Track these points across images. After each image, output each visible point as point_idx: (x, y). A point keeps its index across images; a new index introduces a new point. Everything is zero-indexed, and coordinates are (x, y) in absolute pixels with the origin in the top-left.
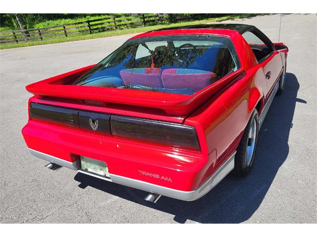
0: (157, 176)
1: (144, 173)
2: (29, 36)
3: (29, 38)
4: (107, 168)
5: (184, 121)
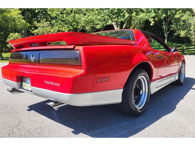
1: (47, 82)
5: (74, 47)
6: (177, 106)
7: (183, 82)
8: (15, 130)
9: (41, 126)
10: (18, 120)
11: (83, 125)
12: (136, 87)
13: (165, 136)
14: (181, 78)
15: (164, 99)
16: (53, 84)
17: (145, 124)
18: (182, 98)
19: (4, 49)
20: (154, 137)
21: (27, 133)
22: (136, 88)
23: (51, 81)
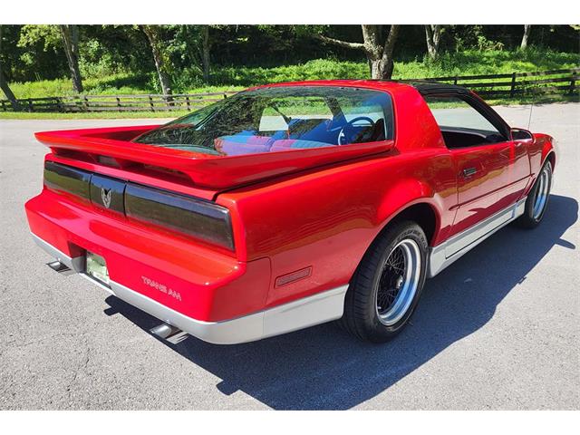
0: (163, 289)
1: (148, 281)
2: (173, 105)
3: (171, 108)
4: (105, 268)
5: (215, 197)
6: (498, 306)
7: (538, 218)
8: (80, 376)
9: (142, 368)
10: (84, 346)
11: (246, 366)
12: (388, 267)
13: (442, 405)
14: (533, 210)
15: (469, 280)
16: (165, 291)
17: (400, 368)
18: (520, 278)
19: (13, 69)
20: (415, 409)
21: (110, 388)
22: (386, 270)
23: (161, 283)
